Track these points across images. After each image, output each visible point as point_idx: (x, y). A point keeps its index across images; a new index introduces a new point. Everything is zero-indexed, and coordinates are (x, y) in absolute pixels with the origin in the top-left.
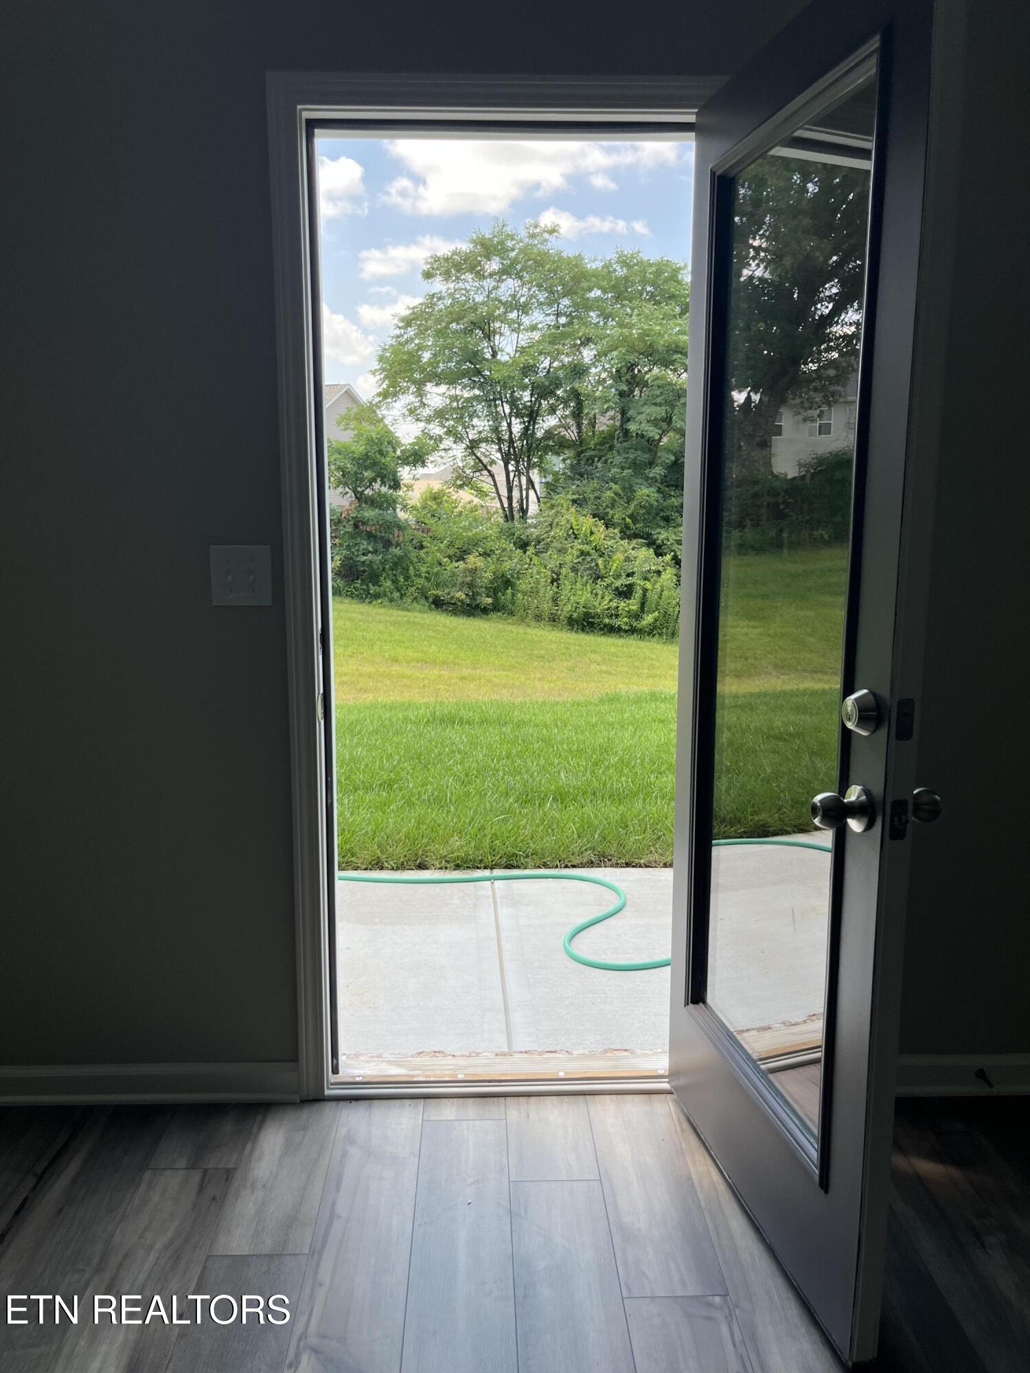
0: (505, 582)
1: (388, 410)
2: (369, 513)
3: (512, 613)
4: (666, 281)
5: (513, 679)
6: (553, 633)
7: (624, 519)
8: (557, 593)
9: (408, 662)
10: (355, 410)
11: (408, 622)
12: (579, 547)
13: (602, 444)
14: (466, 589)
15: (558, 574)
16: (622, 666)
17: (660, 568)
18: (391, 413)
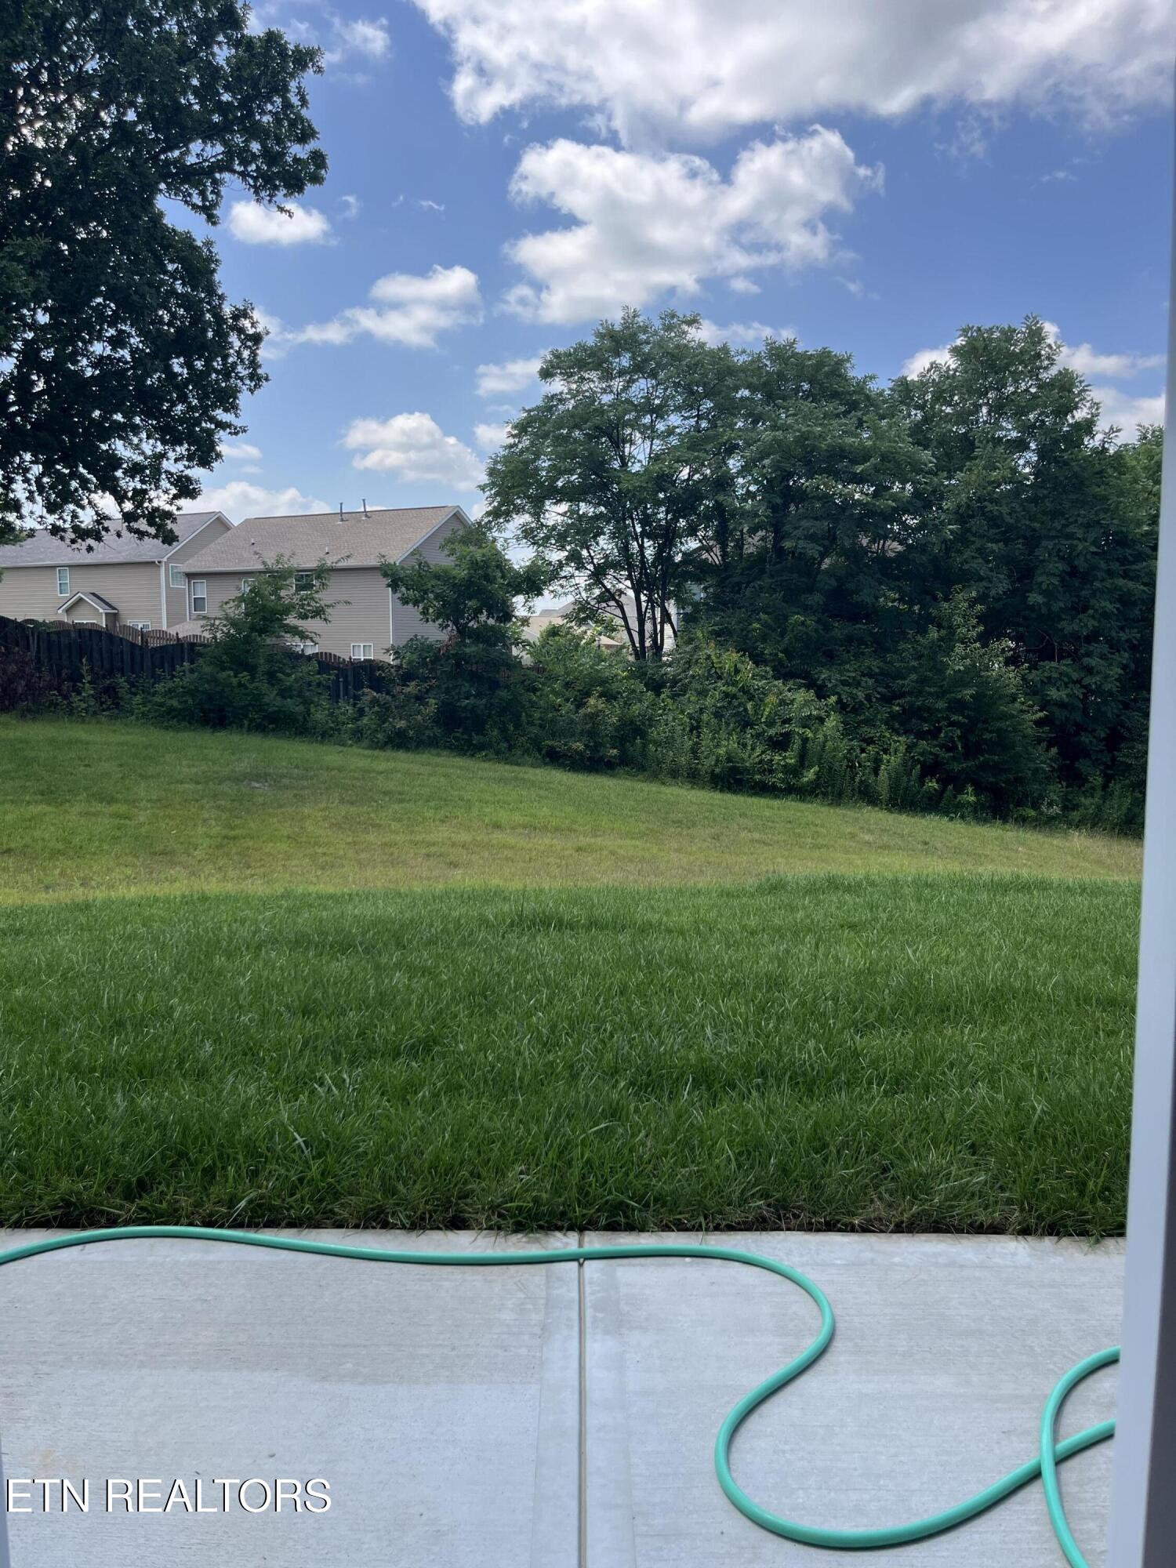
0: (633, 731)
1: (500, 532)
2: (471, 649)
3: (642, 768)
4: (827, 375)
5: (643, 849)
6: (693, 792)
7: (776, 655)
8: (697, 743)
9: (513, 828)
10: (461, 533)
11: (516, 778)
12: (724, 688)
13: (751, 568)
14: (585, 739)
15: (699, 721)
16: (779, 833)
17: (823, 714)
18: (503, 535)
